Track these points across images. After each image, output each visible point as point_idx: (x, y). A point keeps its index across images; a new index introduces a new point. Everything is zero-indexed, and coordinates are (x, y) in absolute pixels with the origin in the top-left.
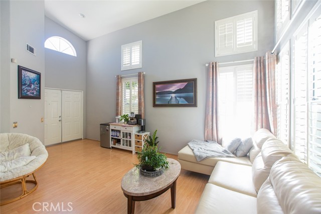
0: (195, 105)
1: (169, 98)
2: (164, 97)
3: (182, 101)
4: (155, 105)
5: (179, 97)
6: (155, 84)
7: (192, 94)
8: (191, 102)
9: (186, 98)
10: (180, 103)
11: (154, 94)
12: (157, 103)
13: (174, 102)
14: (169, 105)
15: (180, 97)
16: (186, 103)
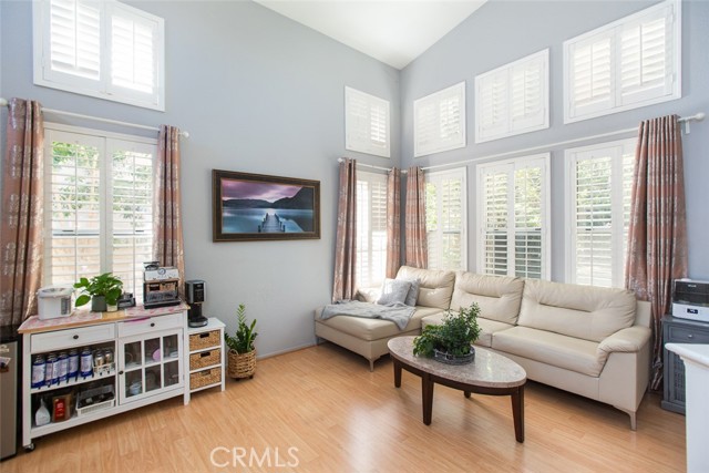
0: (317, 235)
1: (262, 218)
2: (248, 214)
3: (291, 227)
4: (219, 237)
5: (284, 217)
6: (219, 176)
7: (310, 212)
8: (310, 230)
9: (300, 221)
10: (287, 231)
11: (218, 206)
12: (226, 230)
13: (272, 228)
14: (260, 235)
15: (287, 218)
16: (300, 231)
